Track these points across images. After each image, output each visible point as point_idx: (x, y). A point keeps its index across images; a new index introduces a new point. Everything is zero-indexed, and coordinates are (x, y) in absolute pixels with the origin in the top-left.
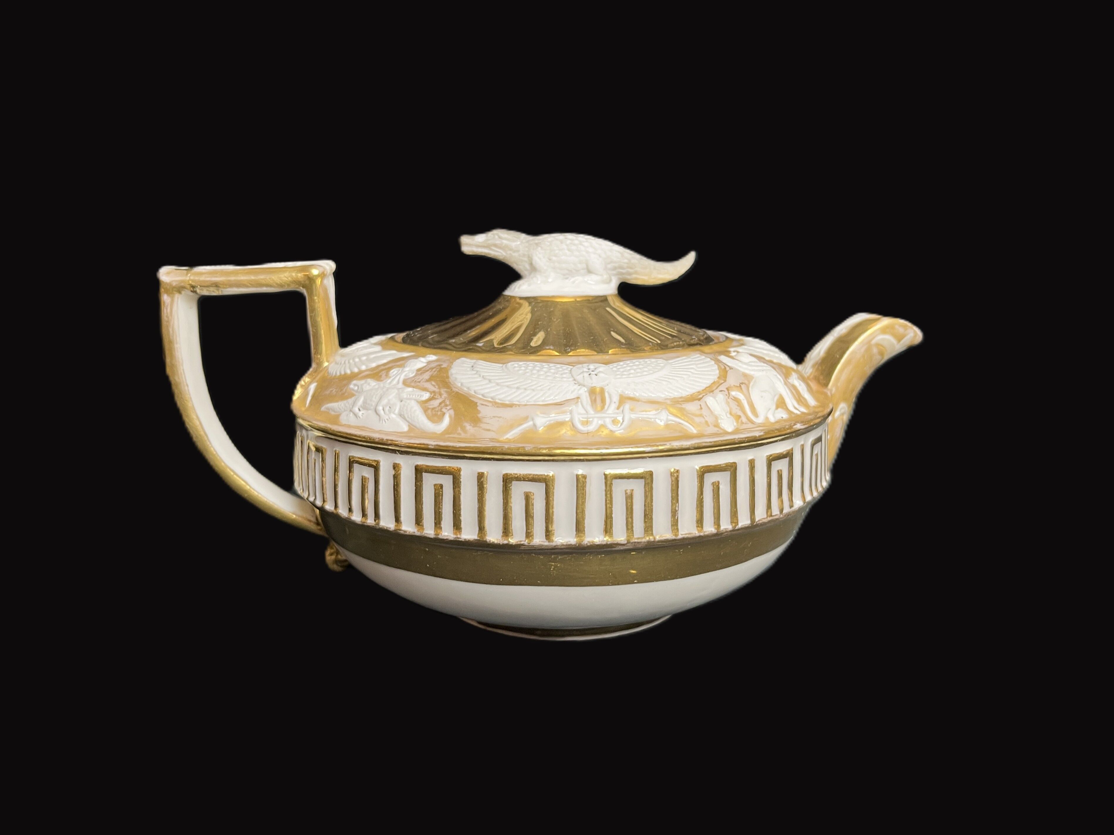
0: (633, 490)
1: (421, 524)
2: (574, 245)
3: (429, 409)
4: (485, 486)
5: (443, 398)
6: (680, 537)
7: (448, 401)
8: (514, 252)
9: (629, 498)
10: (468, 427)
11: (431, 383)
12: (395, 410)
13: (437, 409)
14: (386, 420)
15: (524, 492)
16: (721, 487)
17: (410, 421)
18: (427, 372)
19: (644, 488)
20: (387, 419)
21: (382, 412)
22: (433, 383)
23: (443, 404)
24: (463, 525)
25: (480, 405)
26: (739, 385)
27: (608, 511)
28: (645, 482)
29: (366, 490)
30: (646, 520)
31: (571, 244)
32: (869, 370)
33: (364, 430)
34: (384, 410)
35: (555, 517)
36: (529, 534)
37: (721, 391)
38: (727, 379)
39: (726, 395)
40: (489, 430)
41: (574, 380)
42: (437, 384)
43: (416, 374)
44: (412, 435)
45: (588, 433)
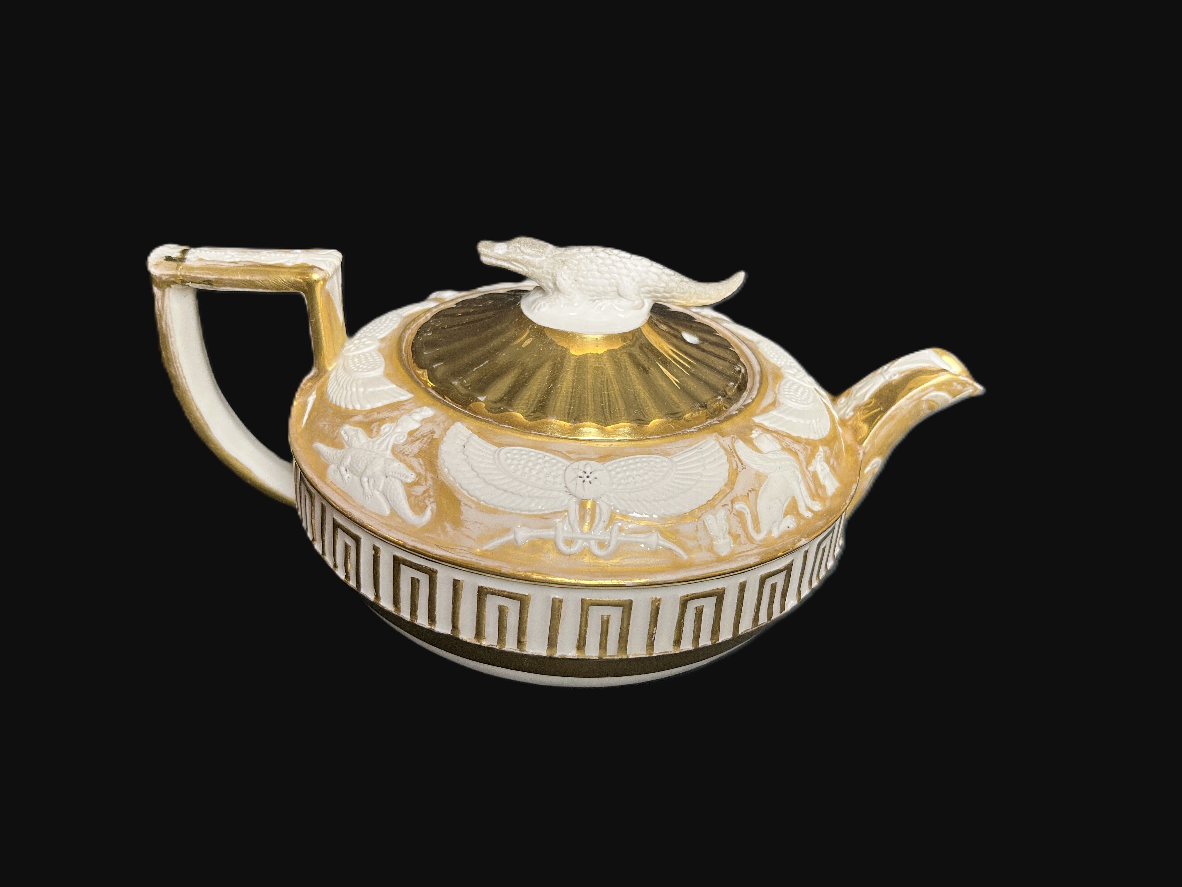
0: (610, 616)
1: (398, 606)
2: (606, 265)
3: (412, 495)
4: (460, 592)
5: (427, 486)
6: (654, 655)
7: (432, 490)
8: (537, 268)
9: (605, 624)
10: (449, 528)
11: (419, 461)
12: (379, 487)
13: (420, 499)
14: (369, 497)
15: (499, 605)
16: (705, 610)
17: (392, 505)
18: (418, 442)
19: (622, 614)
20: (370, 495)
21: (366, 485)
22: (421, 462)
23: (426, 495)
24: (437, 619)
25: (464, 505)
26: (746, 494)
27: (583, 632)
28: (623, 609)
29: (349, 557)
30: (621, 641)
31: (602, 264)
32: (912, 423)
33: (347, 501)
34: (368, 482)
35: (527, 631)
36: (501, 639)
37: (724, 505)
38: (735, 487)
39: (729, 510)
40: (468, 537)
41: (566, 487)
42: (425, 465)
43: (407, 440)
44: (392, 523)
45: (570, 555)
